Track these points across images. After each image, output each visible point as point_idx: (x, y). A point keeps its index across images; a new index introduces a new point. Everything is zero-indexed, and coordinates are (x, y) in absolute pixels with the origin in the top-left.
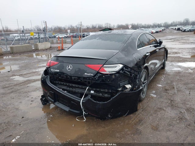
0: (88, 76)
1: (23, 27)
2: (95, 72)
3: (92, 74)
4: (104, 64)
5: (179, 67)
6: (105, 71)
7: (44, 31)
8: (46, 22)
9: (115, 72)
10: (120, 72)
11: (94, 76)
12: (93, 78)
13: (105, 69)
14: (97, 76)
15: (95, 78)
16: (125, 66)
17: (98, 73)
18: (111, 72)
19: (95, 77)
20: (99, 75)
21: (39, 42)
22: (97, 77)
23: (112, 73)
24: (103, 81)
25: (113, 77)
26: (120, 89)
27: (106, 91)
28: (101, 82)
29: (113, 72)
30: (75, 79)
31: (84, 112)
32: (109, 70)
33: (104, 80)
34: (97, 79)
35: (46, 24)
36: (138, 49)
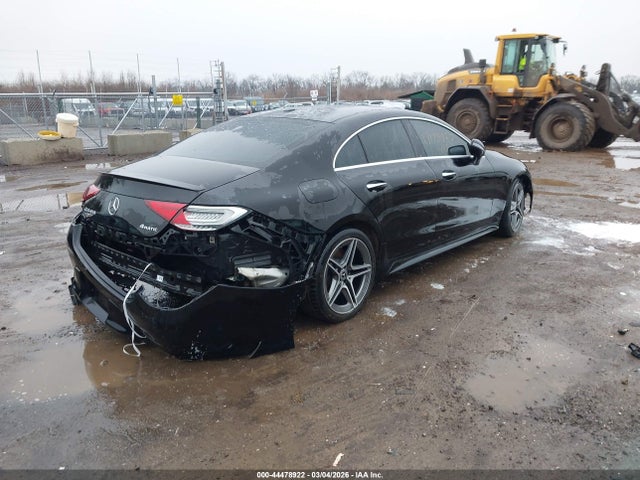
0: (146, 234)
1: (153, 77)
2: (162, 224)
3: (155, 229)
4: (190, 204)
5: (567, 235)
6: (187, 223)
7: (215, 91)
8: (222, 64)
9: (213, 226)
10: (233, 229)
11: (160, 235)
12: (156, 238)
13: (189, 217)
14: (165, 235)
15: (161, 241)
16: (255, 215)
17: (170, 226)
18: (204, 226)
19: (162, 237)
20: (171, 231)
21: (199, 127)
22: (165, 238)
23: (204, 229)
24: (182, 249)
25: (212, 241)
26: (232, 279)
27: (189, 277)
28: (176, 252)
29: (209, 226)
30: (121, 239)
31: (134, 333)
32: (198, 220)
33: (186, 247)
34: (165, 242)
35: (223, 71)
36: (336, 170)
